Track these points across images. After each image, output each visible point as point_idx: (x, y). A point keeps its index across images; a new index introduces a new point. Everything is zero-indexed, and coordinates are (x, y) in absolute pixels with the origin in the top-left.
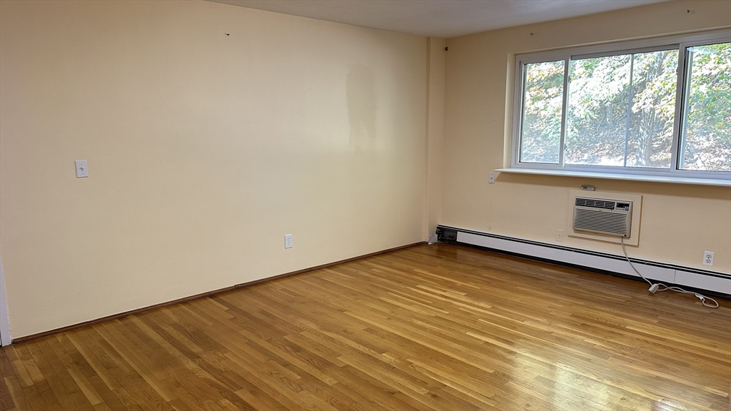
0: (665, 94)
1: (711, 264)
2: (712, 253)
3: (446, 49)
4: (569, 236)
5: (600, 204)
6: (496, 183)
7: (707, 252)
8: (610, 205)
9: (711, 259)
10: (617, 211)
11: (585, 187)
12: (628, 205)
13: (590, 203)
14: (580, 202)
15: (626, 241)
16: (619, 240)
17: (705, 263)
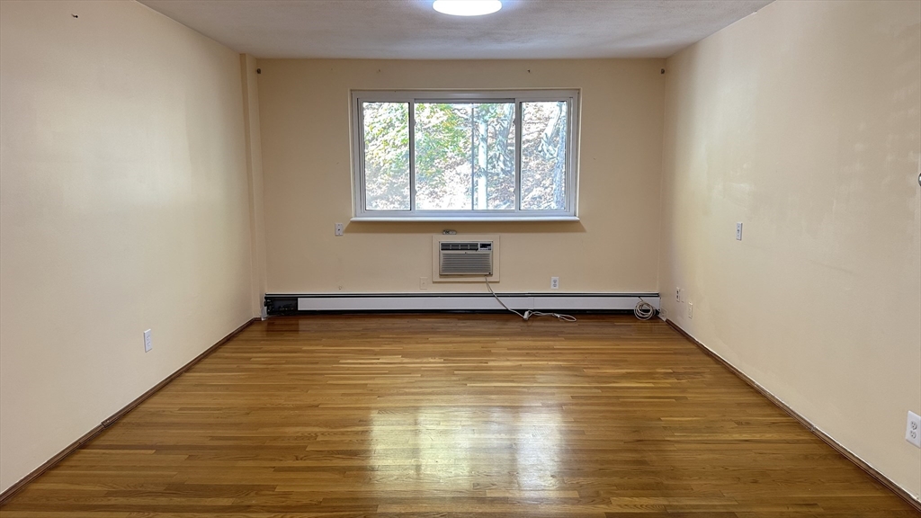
0: (373, 139)
1: (557, 287)
2: (557, 278)
3: (259, 71)
4: (434, 282)
5: (464, 247)
6: (345, 235)
7: (553, 278)
8: (473, 247)
9: (557, 283)
10: (481, 251)
11: (447, 232)
12: (490, 245)
13: (455, 247)
14: (445, 247)
15: (489, 279)
16: (483, 279)
17: (552, 287)
